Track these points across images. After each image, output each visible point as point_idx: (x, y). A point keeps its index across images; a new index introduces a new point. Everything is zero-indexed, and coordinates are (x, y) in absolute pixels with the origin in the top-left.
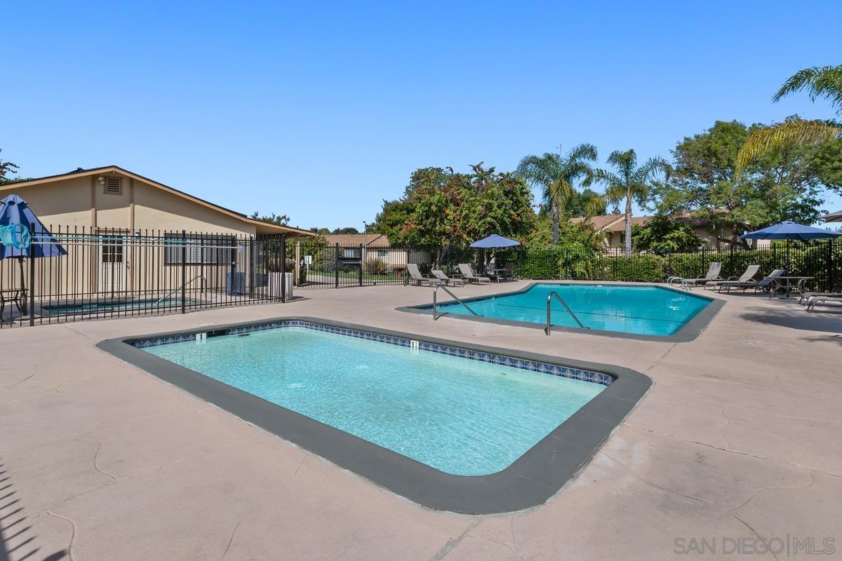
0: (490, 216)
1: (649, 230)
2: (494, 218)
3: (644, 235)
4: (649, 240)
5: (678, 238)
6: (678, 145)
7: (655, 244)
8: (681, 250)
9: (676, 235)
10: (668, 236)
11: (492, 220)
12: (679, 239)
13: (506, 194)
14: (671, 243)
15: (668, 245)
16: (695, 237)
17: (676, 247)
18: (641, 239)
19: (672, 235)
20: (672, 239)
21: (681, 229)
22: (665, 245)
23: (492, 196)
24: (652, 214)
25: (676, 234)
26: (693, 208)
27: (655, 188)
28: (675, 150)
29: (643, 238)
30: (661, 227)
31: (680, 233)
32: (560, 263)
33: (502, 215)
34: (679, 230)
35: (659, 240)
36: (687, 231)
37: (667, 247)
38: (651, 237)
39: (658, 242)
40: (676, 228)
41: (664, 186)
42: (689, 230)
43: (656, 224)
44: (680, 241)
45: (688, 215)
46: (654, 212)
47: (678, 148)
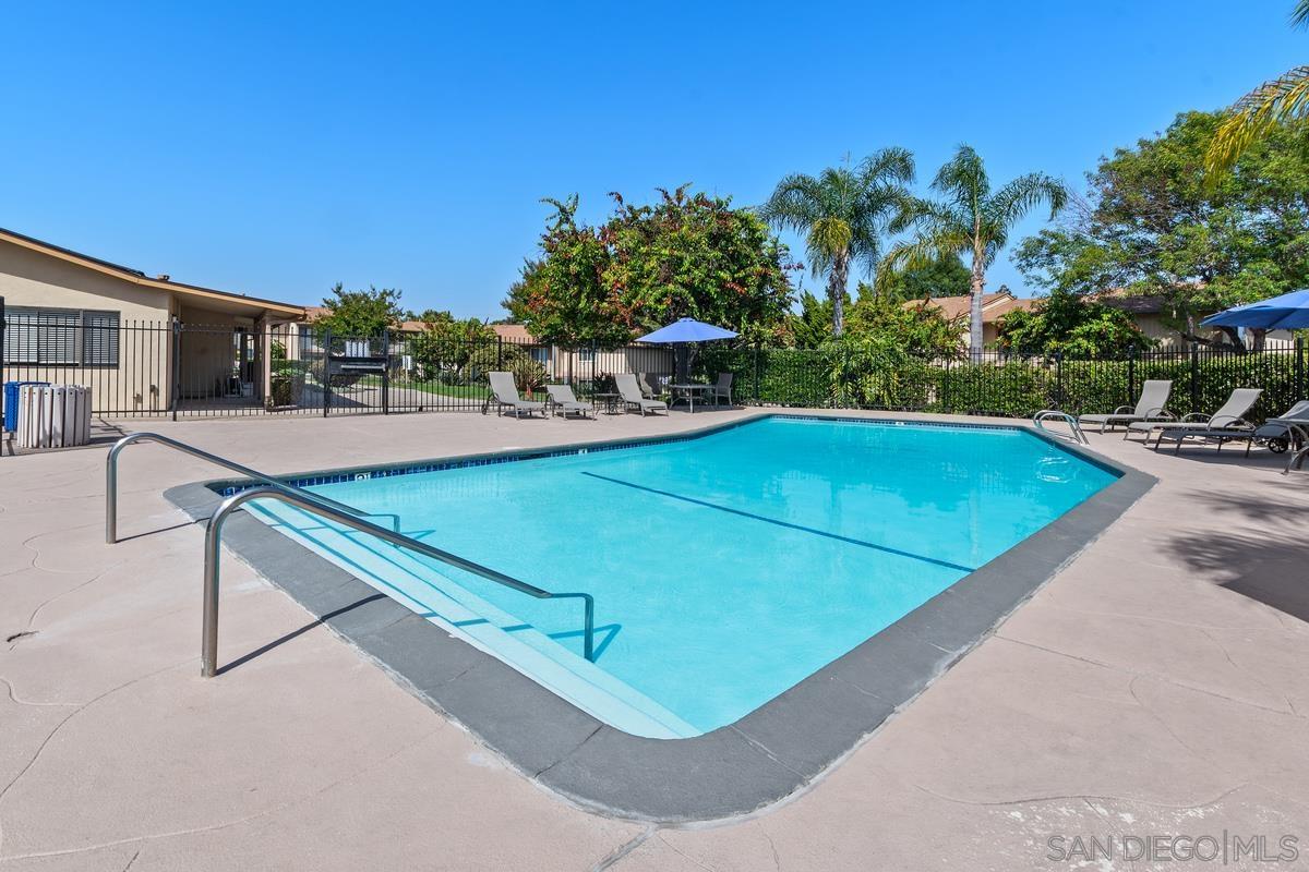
0: (676, 283)
1: (1040, 319)
2: (683, 285)
3: (1034, 327)
4: (1043, 338)
5: (1099, 333)
6: (1102, 163)
7: (1053, 344)
8: (1105, 355)
9: (1095, 328)
10: (1078, 330)
11: (681, 289)
12: (1100, 336)
13: (714, 240)
14: (1084, 343)
15: (1079, 346)
16: (1135, 333)
17: (1093, 350)
18: (1027, 335)
19: (1086, 328)
20: (1087, 336)
21: (1105, 317)
22: (1074, 347)
23: (685, 244)
24: (1048, 291)
25: (1095, 326)
26: (1132, 279)
27: (1053, 242)
28: (1096, 172)
29: (1031, 333)
30: (1065, 314)
31: (1105, 323)
32: (834, 375)
33: (702, 281)
34: (1101, 319)
35: (1062, 336)
36: (1116, 320)
37: (1076, 350)
38: (1045, 331)
39: (1059, 340)
40: (1096, 315)
41: (1071, 239)
42: (1123, 320)
43: (1055, 308)
44: (1103, 339)
45: (1120, 293)
46: (1051, 287)
47: (1102, 169)
